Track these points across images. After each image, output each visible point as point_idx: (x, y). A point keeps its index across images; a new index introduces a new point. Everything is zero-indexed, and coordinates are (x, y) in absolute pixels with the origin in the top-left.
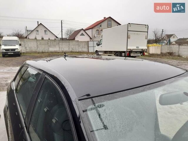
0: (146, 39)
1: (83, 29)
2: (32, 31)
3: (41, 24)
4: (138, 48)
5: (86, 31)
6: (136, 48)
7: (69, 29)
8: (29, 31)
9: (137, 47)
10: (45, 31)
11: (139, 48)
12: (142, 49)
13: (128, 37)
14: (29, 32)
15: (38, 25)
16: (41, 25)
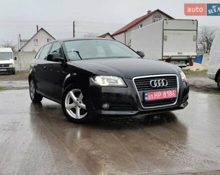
0: (194, 41)
1: (108, 34)
2: (28, 41)
3: (42, 29)
4: (180, 55)
5: (114, 37)
6: (178, 55)
7: (86, 34)
8: (24, 41)
9: (179, 53)
10: (48, 40)
11: (183, 55)
12: (188, 56)
13: (164, 39)
14: (23, 43)
15: (38, 31)
16: (42, 31)
